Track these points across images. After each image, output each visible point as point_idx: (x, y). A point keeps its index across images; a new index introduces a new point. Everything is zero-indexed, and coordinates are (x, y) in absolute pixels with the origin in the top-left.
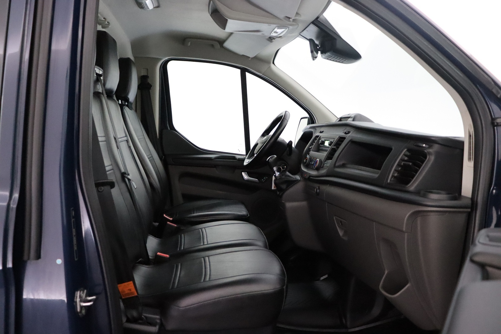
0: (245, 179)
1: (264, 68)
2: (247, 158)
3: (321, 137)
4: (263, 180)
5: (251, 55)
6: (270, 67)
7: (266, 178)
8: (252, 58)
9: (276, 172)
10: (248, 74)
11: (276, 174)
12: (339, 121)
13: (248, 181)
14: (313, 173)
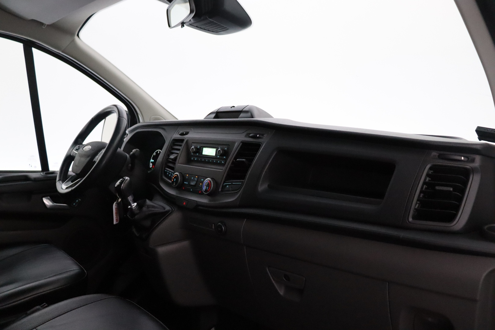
0: (48, 207)
1: (65, 42)
2: (59, 180)
3: (190, 142)
4: (74, 204)
5: (47, 21)
6: (73, 41)
7: (79, 200)
8: (48, 25)
9: (132, 203)
10: (36, 52)
11: (132, 206)
12: (215, 118)
13: (52, 208)
14: (204, 200)
